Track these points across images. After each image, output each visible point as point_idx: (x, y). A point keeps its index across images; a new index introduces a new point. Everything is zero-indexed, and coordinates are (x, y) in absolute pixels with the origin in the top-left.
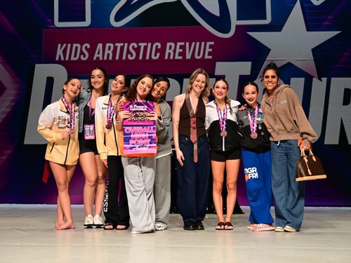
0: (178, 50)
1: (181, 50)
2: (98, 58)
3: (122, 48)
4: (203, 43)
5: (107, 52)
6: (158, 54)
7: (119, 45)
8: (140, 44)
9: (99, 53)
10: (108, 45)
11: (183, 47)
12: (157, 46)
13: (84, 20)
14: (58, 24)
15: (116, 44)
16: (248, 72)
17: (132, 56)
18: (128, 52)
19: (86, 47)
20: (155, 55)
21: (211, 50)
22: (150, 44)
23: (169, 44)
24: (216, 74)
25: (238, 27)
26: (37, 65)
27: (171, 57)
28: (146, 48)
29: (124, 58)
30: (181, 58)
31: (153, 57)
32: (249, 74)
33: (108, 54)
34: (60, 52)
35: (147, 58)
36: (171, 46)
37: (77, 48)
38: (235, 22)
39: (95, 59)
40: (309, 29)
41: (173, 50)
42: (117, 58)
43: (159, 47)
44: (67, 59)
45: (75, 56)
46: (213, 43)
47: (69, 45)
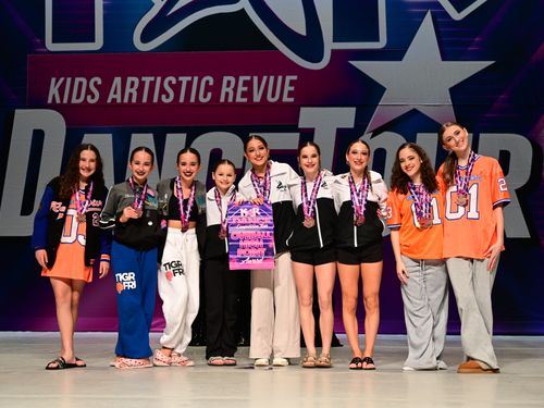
0: (241, 89)
1: (245, 89)
2: (114, 100)
3: (152, 84)
4: (280, 78)
5: (128, 90)
6: (209, 95)
7: (147, 80)
8: (180, 79)
9: (115, 93)
10: (130, 79)
11: (248, 84)
12: (207, 82)
13: (92, 39)
14: (51, 46)
15: (143, 79)
16: (350, 124)
17: (168, 97)
18: (163, 91)
19: (95, 83)
20: (205, 96)
21: (292, 89)
22: (196, 79)
23: (226, 79)
24: (300, 127)
25: (334, 53)
26: (17, 111)
27: (230, 100)
28: (190, 84)
29: (155, 100)
30: (245, 100)
31: (202, 99)
32: (352, 126)
33: (131, 95)
34: (54, 90)
35: (192, 100)
36: (229, 83)
37: (81, 83)
38: (330, 45)
39: (109, 101)
40: (445, 57)
41: (232, 89)
42: (145, 100)
43: (211, 83)
44: (65, 101)
45: (78, 97)
46: (295, 78)
47: (69, 80)
